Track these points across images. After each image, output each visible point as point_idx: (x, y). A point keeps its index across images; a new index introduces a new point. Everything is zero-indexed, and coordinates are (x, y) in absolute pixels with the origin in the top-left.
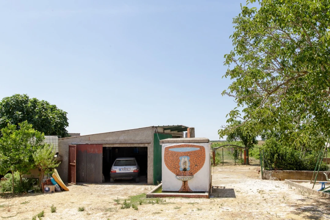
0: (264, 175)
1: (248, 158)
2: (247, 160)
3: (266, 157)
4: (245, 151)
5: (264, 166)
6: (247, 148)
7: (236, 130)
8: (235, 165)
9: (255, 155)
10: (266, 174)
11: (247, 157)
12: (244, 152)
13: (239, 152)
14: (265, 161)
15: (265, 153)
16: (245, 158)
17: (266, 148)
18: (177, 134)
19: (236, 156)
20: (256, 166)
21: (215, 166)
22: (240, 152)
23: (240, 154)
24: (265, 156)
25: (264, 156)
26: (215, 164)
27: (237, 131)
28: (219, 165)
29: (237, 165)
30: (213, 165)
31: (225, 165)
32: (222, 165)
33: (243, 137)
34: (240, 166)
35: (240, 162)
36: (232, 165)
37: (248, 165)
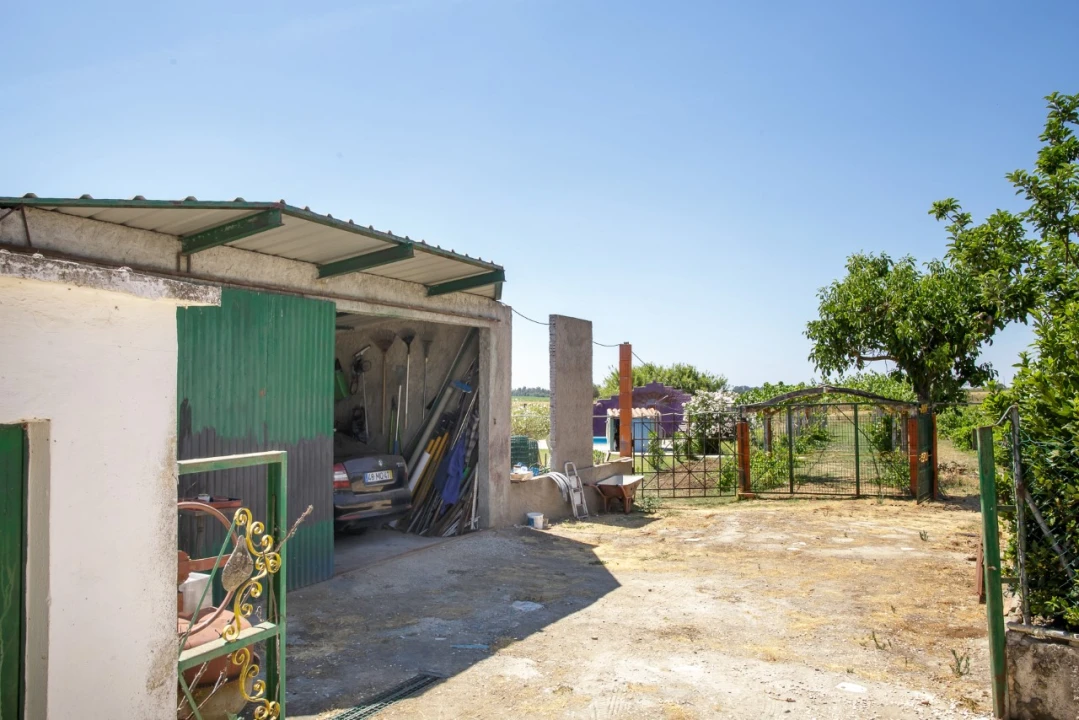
0: (1025, 673)
1: (932, 459)
3: (1041, 482)
4: (911, 420)
5: (1021, 574)
6: (927, 408)
7: (857, 309)
8: (858, 496)
10: (1042, 667)
11: (926, 454)
14: (1029, 520)
15: (1038, 435)
17: (1044, 388)
18: (420, 308)
21: (746, 498)
24: (1036, 469)
25: (1025, 474)
27: (863, 310)
28: (772, 496)
29: (865, 497)
30: (739, 492)
31: (803, 496)
32: (786, 496)
33: (899, 350)
34: (881, 508)
35: (892, 482)
36: (841, 499)
37: (929, 502)
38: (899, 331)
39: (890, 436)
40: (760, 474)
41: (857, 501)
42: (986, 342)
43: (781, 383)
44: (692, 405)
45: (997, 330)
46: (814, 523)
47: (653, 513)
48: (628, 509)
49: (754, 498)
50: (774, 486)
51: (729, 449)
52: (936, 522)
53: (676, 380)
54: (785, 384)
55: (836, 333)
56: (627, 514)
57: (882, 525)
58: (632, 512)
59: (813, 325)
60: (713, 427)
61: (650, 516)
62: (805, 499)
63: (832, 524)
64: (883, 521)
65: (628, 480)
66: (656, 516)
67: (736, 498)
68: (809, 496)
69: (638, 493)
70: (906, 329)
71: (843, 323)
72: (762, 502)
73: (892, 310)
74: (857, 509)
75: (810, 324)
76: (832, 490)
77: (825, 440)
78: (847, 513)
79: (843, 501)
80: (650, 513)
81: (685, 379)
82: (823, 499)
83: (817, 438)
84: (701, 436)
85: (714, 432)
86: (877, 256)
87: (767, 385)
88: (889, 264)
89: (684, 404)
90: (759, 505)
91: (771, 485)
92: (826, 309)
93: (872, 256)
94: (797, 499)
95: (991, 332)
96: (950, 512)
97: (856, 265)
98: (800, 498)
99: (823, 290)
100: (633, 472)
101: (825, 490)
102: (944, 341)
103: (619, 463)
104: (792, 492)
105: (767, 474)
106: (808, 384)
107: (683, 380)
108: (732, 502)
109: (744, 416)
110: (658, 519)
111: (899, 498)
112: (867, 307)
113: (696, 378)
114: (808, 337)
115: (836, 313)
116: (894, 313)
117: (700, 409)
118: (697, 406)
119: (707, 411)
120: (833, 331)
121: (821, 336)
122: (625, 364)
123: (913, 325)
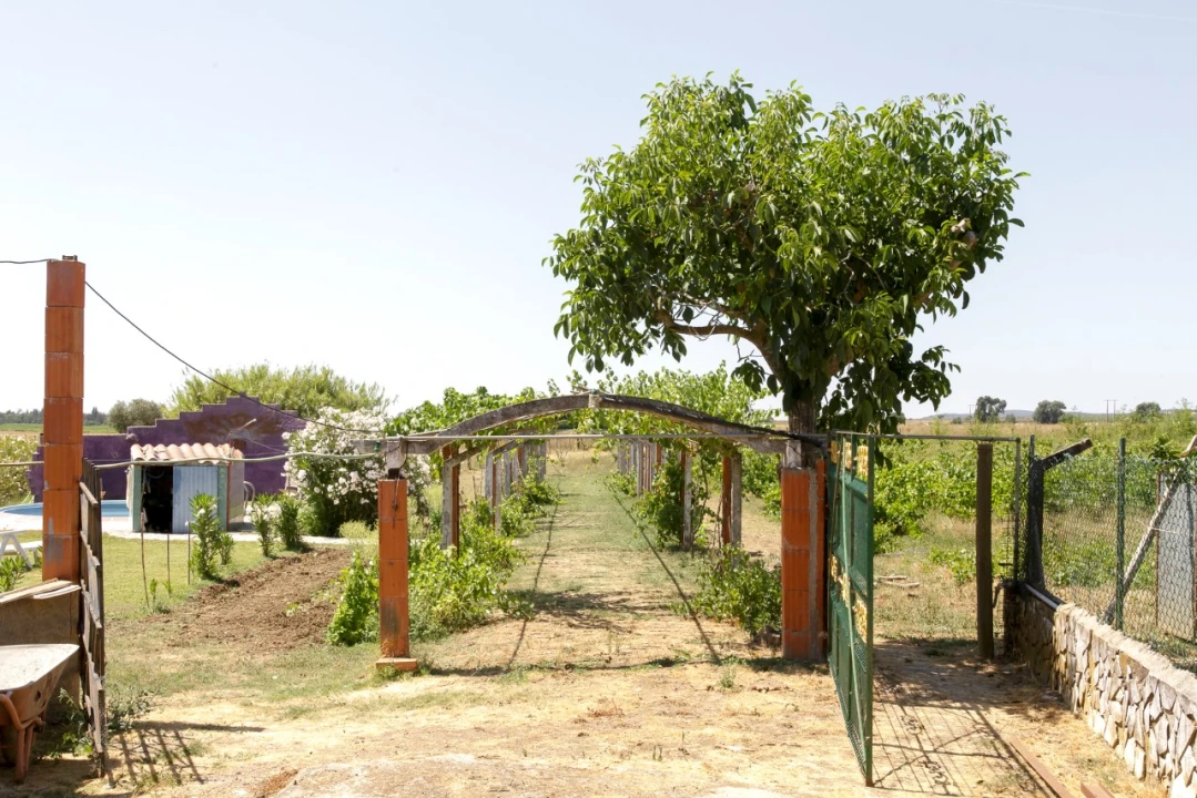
21: (398, 673)
27: (696, 204)
30: (382, 659)
38: (786, 254)
39: (679, 501)
40: (433, 597)
43: (483, 391)
44: (306, 439)
49: (417, 671)
50: (465, 625)
54: (491, 392)
55: (621, 263)
59: (569, 244)
60: (342, 480)
67: (371, 674)
70: (804, 250)
71: (636, 237)
72: (436, 684)
73: (768, 201)
75: (560, 240)
77: (548, 502)
79: (632, 677)
83: (538, 500)
84: (322, 502)
85: (344, 492)
87: (450, 396)
88: (746, 106)
89: (286, 435)
90: (429, 698)
92: (609, 204)
93: (708, 84)
95: (967, 273)
98: (531, 668)
99: (591, 165)
102: (876, 286)
105: (450, 597)
106: (542, 391)
108: (360, 685)
109: (393, 463)
112: (702, 196)
114: (556, 272)
115: (623, 212)
116: (772, 206)
117: (318, 444)
118: (313, 438)
119: (331, 448)
120: (614, 258)
121: (585, 269)
122: (63, 317)
123: (821, 239)
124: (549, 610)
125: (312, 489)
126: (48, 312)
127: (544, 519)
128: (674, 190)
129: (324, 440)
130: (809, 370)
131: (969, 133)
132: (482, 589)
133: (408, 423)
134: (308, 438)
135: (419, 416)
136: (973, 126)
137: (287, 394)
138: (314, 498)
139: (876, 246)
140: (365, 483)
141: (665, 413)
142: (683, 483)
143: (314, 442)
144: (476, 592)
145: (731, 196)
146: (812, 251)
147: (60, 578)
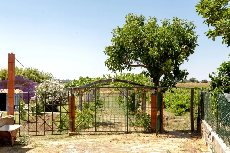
1: (161, 114)
2: (158, 122)
4: (152, 95)
6: (159, 90)
7: (130, 41)
8: (128, 132)
9: (172, 106)
11: (159, 112)
12: (150, 98)
13: (138, 99)
16: (153, 116)
19: (132, 107)
20: (182, 137)
21: (73, 135)
22: (141, 100)
23: (141, 104)
26: (73, 129)
27: (133, 42)
28: (85, 133)
29: (131, 132)
30: (70, 132)
31: (101, 133)
32: (93, 133)
33: (149, 62)
34: (140, 138)
35: (140, 125)
36: (119, 134)
37: (160, 134)
38: (150, 53)
39: (134, 103)
41: (128, 134)
42: (186, 59)
45: (191, 54)
46: (113, 147)
47: (26, 145)
48: (13, 144)
49: (77, 135)
50: (85, 128)
51: (64, 109)
52: (168, 144)
53: (27, 75)
55: (119, 52)
56: (12, 146)
57: (146, 147)
58: (15, 145)
60: (50, 98)
61: (25, 147)
62: (103, 134)
63: (123, 148)
64: (146, 145)
65: (12, 128)
66: (28, 147)
67: (68, 135)
68: (104, 133)
69: (18, 134)
70: (153, 52)
71: (122, 48)
72: (82, 137)
73: (147, 42)
74: (130, 139)
75: (107, 48)
76: (114, 130)
78: (126, 141)
79: (120, 135)
80: (25, 145)
81: (32, 75)
82: (111, 134)
84: (44, 104)
85: (50, 101)
86: (139, 16)
87: (81, 78)
89: (35, 87)
90: (81, 138)
91: (84, 127)
92: (115, 40)
93: (136, 16)
94: (98, 134)
95: (188, 55)
96: (171, 139)
97: (130, 20)
98: (100, 134)
100: (14, 123)
101: (110, 129)
102: (169, 58)
103: (7, 118)
104: (96, 131)
105: (82, 122)
107: (31, 75)
108: (66, 137)
109: (73, 93)
110: (31, 149)
111: (146, 133)
112: (135, 40)
113: (37, 74)
114: (106, 54)
115: (119, 43)
116: (148, 44)
117: (44, 89)
118: (42, 87)
119: (47, 90)
120: (117, 51)
121: (112, 54)
122: (11, 65)
123: (157, 50)
124: (102, 125)
125: (42, 100)
126: (8, 63)
127: (100, 108)
128: (129, 39)
129: (45, 88)
130: (156, 74)
131: (188, 27)
132: (88, 121)
133: (71, 84)
134: (41, 87)
135: (73, 83)
136: (189, 26)
137: (24, 75)
138: (43, 102)
139: (169, 50)
140: (55, 99)
141: (127, 83)
142: (135, 99)
143: (43, 89)
144: (87, 121)
145: (140, 41)
146: (155, 53)
147: (11, 114)
